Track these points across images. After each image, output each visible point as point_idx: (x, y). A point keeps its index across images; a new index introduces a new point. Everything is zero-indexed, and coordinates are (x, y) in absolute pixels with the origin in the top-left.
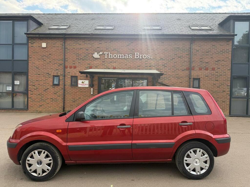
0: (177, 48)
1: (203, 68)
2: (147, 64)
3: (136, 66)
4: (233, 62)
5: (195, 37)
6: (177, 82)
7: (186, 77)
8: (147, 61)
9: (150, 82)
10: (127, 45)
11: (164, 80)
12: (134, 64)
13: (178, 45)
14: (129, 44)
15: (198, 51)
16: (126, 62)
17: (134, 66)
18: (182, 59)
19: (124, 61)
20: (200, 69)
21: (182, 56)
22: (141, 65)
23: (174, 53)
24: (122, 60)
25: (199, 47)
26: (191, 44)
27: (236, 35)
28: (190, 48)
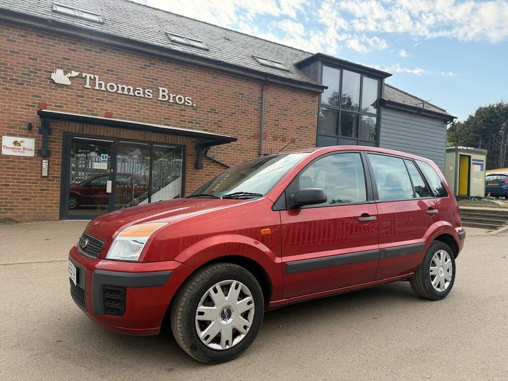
0: (240, 94)
1: (279, 138)
2: (185, 116)
3: (161, 118)
4: (319, 133)
5: (271, 80)
6: (238, 160)
7: (253, 152)
8: (185, 110)
9: (191, 155)
10: (140, 67)
11: (217, 152)
12: (156, 111)
13: (241, 89)
14: (146, 66)
15: (272, 106)
16: (137, 105)
17: (157, 117)
18: (247, 116)
19: (132, 102)
20: (275, 139)
21: (248, 111)
22: (171, 116)
23: (234, 103)
24: (129, 98)
25: (274, 98)
26: (262, 91)
27: (327, 88)
28: (262, 98)
